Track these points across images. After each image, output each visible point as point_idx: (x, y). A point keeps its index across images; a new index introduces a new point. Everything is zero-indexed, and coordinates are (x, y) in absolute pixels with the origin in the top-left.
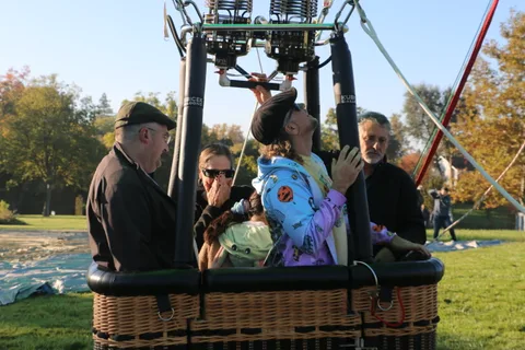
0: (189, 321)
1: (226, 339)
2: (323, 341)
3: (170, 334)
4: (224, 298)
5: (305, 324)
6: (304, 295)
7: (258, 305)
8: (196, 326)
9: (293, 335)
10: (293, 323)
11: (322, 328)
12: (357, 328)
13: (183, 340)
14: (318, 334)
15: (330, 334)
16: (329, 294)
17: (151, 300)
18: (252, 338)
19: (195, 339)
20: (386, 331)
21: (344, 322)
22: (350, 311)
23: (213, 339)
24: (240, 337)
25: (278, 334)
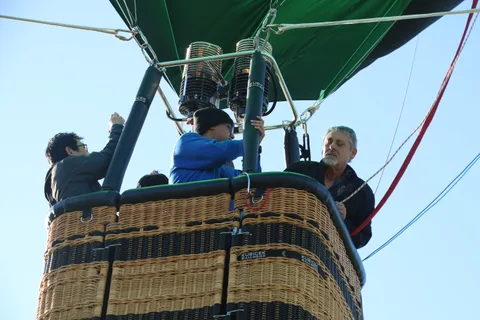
0: (105, 225)
1: (131, 235)
2: (207, 231)
3: (90, 234)
4: (133, 208)
5: (193, 220)
6: (194, 201)
7: (157, 210)
8: (109, 228)
9: (183, 229)
10: (183, 221)
11: (207, 222)
12: (235, 219)
13: (99, 238)
14: (204, 226)
15: (213, 226)
16: (214, 198)
17: (79, 214)
18: (151, 233)
19: (107, 237)
20: (259, 220)
21: (224, 216)
22: (231, 208)
23: (120, 236)
24: (142, 233)
25: (172, 229)
